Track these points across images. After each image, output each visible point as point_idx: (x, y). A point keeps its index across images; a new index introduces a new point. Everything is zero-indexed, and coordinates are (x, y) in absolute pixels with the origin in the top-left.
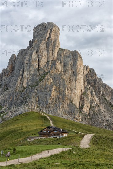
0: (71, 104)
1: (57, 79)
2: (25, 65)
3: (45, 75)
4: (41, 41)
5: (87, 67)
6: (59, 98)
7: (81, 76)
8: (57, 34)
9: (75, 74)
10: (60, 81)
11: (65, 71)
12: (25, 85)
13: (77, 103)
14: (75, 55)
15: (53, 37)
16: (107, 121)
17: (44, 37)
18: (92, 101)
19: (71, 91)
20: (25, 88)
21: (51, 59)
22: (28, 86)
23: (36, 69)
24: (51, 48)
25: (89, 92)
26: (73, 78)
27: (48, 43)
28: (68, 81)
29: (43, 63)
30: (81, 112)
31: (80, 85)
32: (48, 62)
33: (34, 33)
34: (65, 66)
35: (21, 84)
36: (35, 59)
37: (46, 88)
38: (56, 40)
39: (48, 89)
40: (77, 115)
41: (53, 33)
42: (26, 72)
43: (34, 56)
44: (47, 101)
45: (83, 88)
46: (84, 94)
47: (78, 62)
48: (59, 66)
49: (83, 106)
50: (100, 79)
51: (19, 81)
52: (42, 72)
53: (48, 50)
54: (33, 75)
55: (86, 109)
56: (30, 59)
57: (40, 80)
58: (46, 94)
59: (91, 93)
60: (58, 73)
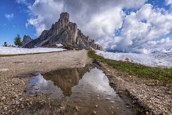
0: (73, 41)
1: (68, 32)
2: (57, 27)
3: (64, 31)
4: (63, 19)
5: (78, 29)
6: (69, 39)
7: (77, 32)
8: (69, 17)
9: (75, 31)
10: (69, 33)
11: (71, 30)
12: (57, 34)
13: (75, 40)
14: (75, 25)
15: (67, 18)
16: (85, 47)
17: (64, 18)
18: (80, 41)
19: (73, 37)
20: (57, 35)
21: (66, 25)
22: (58, 35)
23: (61, 29)
24: (66, 21)
25: (79, 37)
26: (74, 33)
27: (65, 20)
28: (72, 33)
29: (63, 27)
30: (76, 44)
31: (76, 35)
32: (65, 27)
33: (60, 16)
34: (71, 28)
35: (56, 34)
36: (61, 25)
37: (65, 35)
38: (68, 19)
39: (65, 36)
40: (75, 45)
41: (67, 16)
42: (57, 30)
43: (60, 24)
44: (65, 40)
45: (77, 36)
46: (77, 38)
47: (76, 27)
48: (69, 28)
49: (77, 42)
50: (82, 34)
51: (55, 33)
52: (63, 30)
53: (65, 22)
54: (60, 31)
55: (78, 43)
56: (59, 25)
57: (63, 33)
58: (65, 37)
59: (80, 37)
60: (69, 30)
